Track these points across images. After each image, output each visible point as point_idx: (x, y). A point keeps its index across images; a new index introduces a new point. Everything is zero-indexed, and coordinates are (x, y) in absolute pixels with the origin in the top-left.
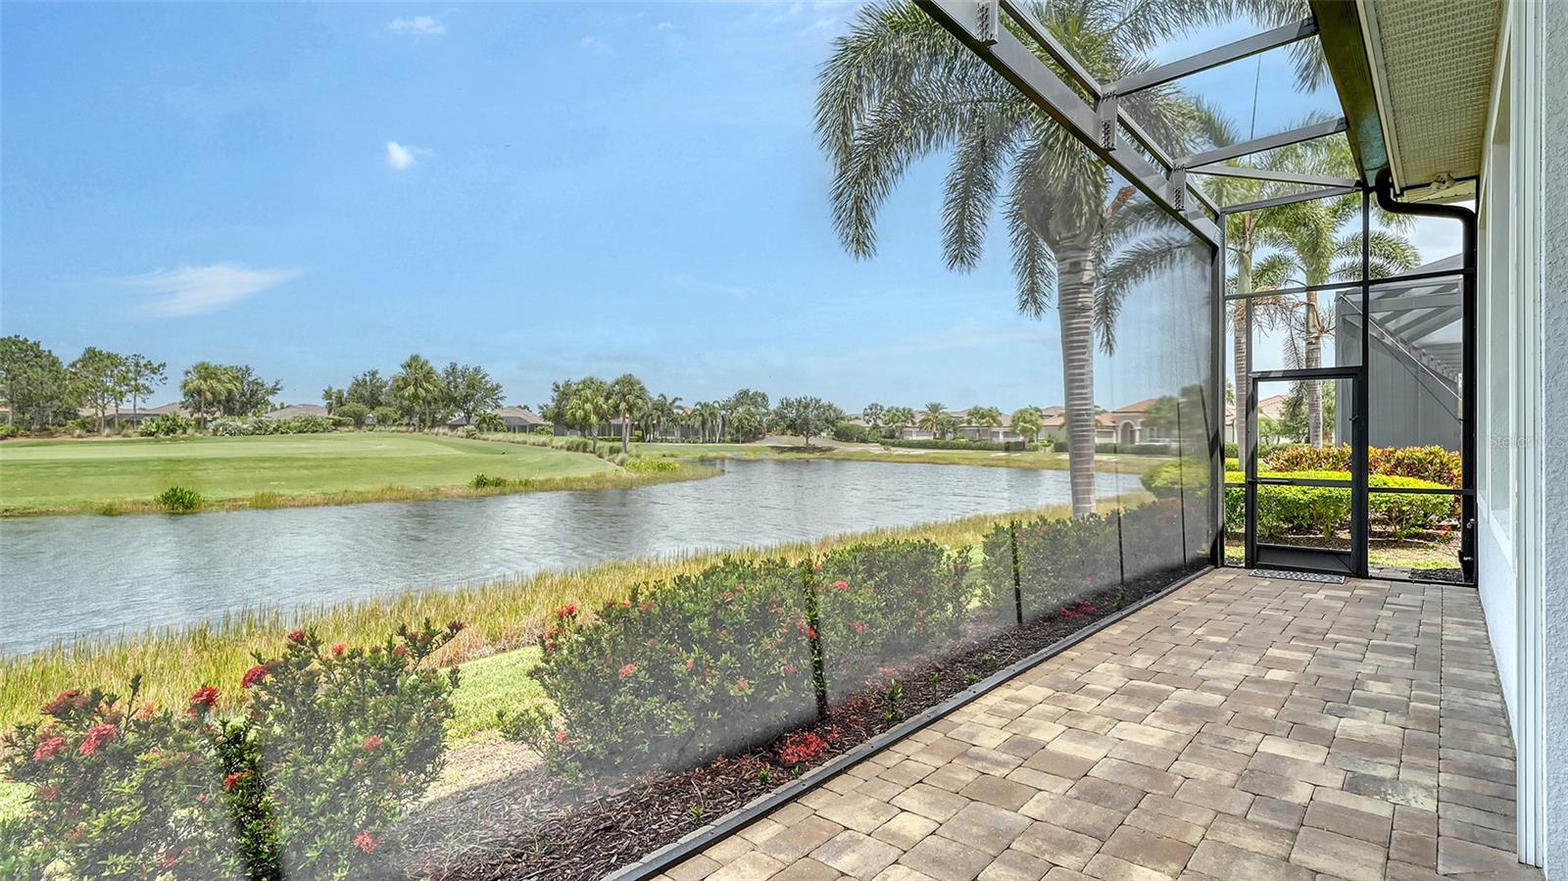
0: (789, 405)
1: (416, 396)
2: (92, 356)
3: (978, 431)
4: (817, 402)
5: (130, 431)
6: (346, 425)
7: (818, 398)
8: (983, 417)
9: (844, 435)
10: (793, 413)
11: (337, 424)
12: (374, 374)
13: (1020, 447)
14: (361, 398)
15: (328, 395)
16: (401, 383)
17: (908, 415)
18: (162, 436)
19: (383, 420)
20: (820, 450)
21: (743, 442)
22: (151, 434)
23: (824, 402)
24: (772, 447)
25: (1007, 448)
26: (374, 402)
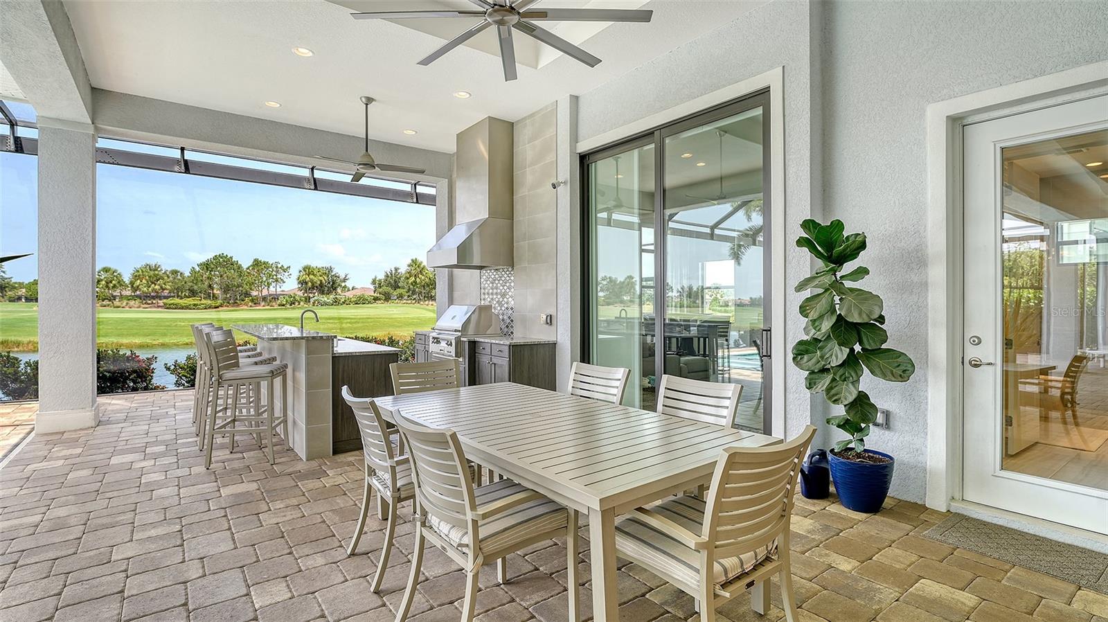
1: (415, 282)
2: (257, 263)
5: (274, 304)
6: (380, 299)
11: (376, 299)
12: (396, 269)
14: (389, 284)
15: (374, 282)
16: (408, 275)
18: (288, 306)
19: (400, 297)
22: (283, 305)
26: (396, 287)
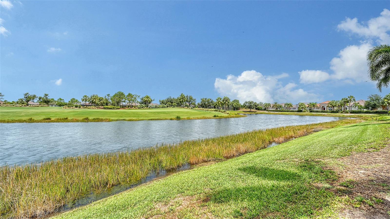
0: (247, 102)
3: (287, 108)
4: (253, 102)
7: (253, 101)
8: (288, 105)
9: (258, 109)
10: (247, 105)
13: (301, 111)
16: (180, 99)
17: (269, 105)
20: (253, 112)
21: (236, 110)
23: (254, 102)
24: (243, 111)
25: (298, 111)
